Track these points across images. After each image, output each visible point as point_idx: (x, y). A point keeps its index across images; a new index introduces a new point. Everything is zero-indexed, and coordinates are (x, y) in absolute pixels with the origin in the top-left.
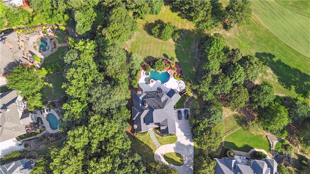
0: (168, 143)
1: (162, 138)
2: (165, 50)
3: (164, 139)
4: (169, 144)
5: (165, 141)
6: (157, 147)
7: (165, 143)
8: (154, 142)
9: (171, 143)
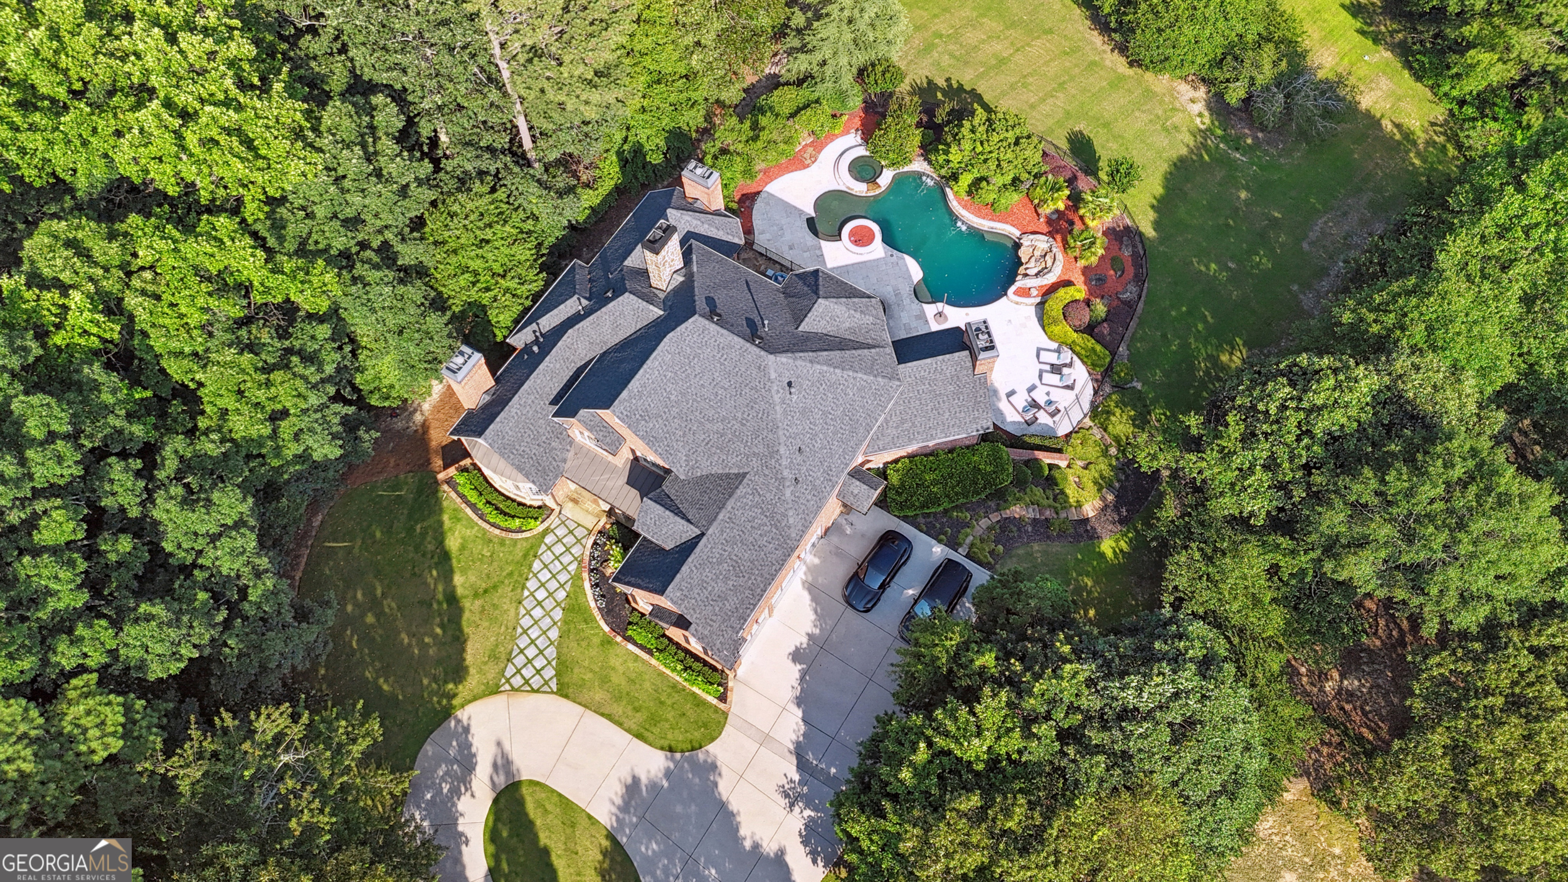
0: (617, 710)
1: (607, 642)
2: (1106, 125)
3: (614, 662)
4: (620, 724)
5: (604, 680)
6: (517, 681)
7: (599, 695)
8: (526, 622)
9: (639, 736)
